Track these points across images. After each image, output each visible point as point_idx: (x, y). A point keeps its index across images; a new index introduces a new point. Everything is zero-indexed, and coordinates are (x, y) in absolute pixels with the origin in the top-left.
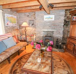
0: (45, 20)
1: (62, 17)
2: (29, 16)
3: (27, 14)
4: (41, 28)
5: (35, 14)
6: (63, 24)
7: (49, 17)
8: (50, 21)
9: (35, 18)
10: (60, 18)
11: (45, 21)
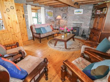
0: (75, 13)
1: (90, 11)
2: (62, 10)
3: (62, 8)
4: (72, 20)
5: (67, 9)
6: (90, 17)
7: (79, 11)
8: (79, 14)
9: (67, 12)
10: (88, 12)
11: (75, 15)
